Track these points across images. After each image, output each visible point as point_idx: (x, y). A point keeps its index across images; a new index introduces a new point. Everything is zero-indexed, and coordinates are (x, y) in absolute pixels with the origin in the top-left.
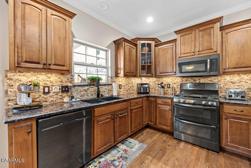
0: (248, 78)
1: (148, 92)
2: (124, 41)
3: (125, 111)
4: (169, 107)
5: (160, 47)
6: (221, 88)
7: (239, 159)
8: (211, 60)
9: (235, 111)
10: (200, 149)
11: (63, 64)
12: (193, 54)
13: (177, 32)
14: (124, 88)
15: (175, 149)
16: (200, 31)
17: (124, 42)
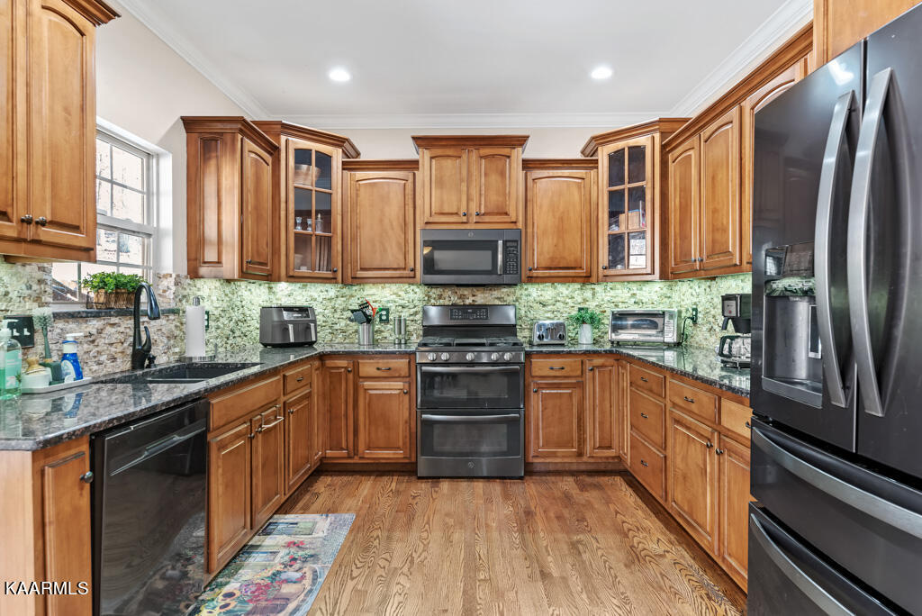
0: (567, 292)
1: (314, 339)
2: (241, 131)
3: (274, 409)
4: (401, 383)
5: (360, 175)
6: (520, 318)
7: (558, 478)
8: (505, 243)
9: (552, 369)
10: (487, 484)
11: (75, 223)
12: (464, 219)
13: (421, 142)
14: (218, 328)
15: (434, 500)
16: (481, 157)
17: (240, 136)
